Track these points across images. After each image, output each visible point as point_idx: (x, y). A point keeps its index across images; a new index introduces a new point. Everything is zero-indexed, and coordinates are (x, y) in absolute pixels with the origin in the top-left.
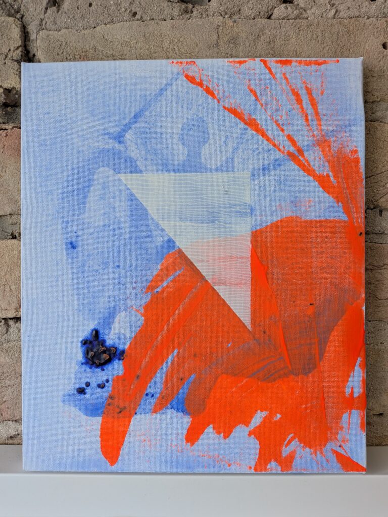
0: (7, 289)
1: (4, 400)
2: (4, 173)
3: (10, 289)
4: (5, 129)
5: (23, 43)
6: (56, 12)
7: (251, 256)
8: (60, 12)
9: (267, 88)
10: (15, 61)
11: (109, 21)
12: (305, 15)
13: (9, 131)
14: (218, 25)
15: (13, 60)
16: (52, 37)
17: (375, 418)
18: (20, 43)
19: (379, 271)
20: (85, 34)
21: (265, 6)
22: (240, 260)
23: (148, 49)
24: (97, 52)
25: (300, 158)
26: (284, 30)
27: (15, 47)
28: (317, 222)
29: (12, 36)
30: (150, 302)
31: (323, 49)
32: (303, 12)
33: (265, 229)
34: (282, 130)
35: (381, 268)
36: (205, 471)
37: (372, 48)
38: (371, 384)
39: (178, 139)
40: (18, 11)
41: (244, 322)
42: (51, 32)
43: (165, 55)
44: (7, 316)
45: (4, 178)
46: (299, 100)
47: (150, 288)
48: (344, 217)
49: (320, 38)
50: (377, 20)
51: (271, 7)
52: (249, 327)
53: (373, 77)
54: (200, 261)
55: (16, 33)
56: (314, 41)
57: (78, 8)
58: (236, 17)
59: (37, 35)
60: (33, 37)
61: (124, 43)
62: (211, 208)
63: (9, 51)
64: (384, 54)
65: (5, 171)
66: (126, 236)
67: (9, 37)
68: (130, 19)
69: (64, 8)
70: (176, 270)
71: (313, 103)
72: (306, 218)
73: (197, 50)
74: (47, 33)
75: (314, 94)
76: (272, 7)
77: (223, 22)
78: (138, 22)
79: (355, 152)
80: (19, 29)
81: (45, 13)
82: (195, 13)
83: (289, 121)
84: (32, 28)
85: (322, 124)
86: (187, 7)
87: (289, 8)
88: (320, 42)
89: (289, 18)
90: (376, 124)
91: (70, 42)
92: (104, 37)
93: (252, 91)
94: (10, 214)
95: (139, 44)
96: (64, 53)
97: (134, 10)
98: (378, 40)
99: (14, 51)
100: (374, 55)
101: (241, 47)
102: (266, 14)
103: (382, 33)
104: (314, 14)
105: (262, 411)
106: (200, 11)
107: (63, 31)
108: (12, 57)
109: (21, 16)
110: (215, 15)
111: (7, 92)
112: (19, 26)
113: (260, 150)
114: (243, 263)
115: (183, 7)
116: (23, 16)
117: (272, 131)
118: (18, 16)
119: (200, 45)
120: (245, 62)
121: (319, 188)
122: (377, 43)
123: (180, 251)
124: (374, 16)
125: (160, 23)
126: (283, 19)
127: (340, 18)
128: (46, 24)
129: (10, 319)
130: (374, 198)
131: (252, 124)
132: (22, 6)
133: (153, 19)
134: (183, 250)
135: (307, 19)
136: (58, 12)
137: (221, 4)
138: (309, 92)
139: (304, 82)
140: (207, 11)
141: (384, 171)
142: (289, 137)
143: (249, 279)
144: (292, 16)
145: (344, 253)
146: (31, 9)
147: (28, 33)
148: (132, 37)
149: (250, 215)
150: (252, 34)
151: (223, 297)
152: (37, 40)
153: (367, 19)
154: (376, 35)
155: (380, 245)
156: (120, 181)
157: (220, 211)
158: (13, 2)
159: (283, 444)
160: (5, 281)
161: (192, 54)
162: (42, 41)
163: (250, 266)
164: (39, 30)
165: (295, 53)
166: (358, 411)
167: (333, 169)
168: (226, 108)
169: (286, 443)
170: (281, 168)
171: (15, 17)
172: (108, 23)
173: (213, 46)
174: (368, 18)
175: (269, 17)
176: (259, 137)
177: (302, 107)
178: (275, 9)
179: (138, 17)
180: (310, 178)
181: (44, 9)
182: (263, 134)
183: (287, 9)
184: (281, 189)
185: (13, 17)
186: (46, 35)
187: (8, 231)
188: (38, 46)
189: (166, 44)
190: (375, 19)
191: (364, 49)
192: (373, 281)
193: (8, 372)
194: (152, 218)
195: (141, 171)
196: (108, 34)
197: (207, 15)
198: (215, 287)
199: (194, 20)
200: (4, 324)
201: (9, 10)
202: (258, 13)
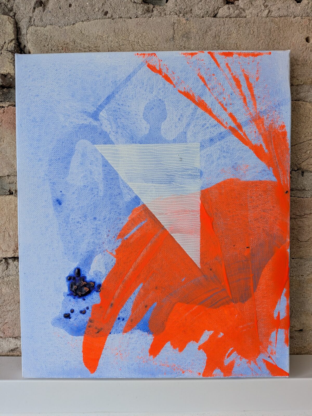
0: (7, 235)
1: (6, 321)
2: (2, 143)
3: (9, 235)
4: (3, 107)
5: (16, 37)
6: (42, 11)
7: (200, 210)
8: (46, 11)
9: (214, 75)
10: (10, 51)
11: (85, 19)
12: (244, 14)
13: (6, 108)
14: (174, 22)
15: (8, 50)
16: (39, 32)
17: (297, 334)
18: (13, 37)
19: (301, 219)
20: (66, 30)
21: (211, 7)
22: (192, 213)
23: (117, 42)
24: (76, 44)
25: (239, 131)
26: (227, 26)
27: (9, 40)
28: (253, 183)
29: (7, 31)
30: (121, 246)
31: (259, 42)
32: (243, 11)
33: (211, 188)
34: (225, 110)
35: (303, 217)
36: (164, 376)
37: (297, 42)
38: (294, 307)
39: (142, 116)
40: (11, 10)
41: (195, 261)
42: (38, 28)
43: (131, 47)
44: (7, 256)
45: (3, 146)
46: (239, 85)
47: (121, 236)
48: (274, 179)
49: (256, 33)
50: (302, 18)
51: (216, 8)
52: (199, 266)
53: (298, 65)
54: (160, 214)
55: (10, 28)
56: (251, 36)
57: (60, 8)
58: (188, 16)
59: (27, 30)
60: (24, 31)
61: (98, 37)
62: (169, 172)
63: (4, 43)
64: (307, 46)
65: (3, 141)
66: (101, 194)
67: (4, 32)
68: (103, 17)
69: (48, 8)
70: (141, 222)
71: (250, 87)
72: (243, 179)
73: (157, 43)
74: (36, 28)
75: (250, 80)
76: (218, 7)
77: (177, 20)
78: (110, 19)
79: (283, 127)
80: (12, 25)
81: (33, 12)
82: (155, 12)
83: (231, 102)
84: (23, 24)
85: (257, 104)
86: (149, 8)
87: (231, 9)
88: (256, 36)
89: (231, 16)
90: (300, 102)
91: (54, 36)
92: (81, 32)
93: (201, 78)
94: (8, 176)
95: (110, 38)
96: (49, 45)
97: (106, 10)
98: (302, 35)
99: (9, 43)
100: (299, 47)
101: (192, 40)
102: (213, 14)
103: (306, 29)
104: (251, 13)
105: (208, 331)
106: (159, 10)
107: (48, 27)
108: (7, 48)
109: (13, 14)
110: (172, 14)
111: (3, 76)
112: (12, 22)
113: (208, 125)
114: (194, 215)
115: (146, 7)
116: (15, 14)
117: (217, 109)
118: (11, 14)
119: (159, 39)
120: (196, 54)
121: (254, 156)
122: (301, 37)
123: (144, 206)
124: (299, 15)
125: (127, 20)
126: (226, 17)
127: (272, 17)
128: (34, 21)
129: (10, 258)
130: (298, 162)
131: (201, 104)
132: (14, 5)
133: (121, 17)
134: (147, 205)
135: (246, 17)
136: (44, 11)
137: (176, 5)
138: (247, 78)
139: (243, 71)
140: (165, 10)
141: (305, 140)
142: (231, 115)
143: (199, 228)
144: (234, 15)
145: (273, 207)
146: (22, 9)
147: (19, 28)
148: (104, 32)
149: (200, 177)
150: (201, 30)
151: (178, 242)
152: (27, 34)
153: (293, 18)
154: (301, 31)
155: (302, 199)
156: (96, 150)
157: (176, 174)
158: (7, 3)
159: (225, 355)
160: (4, 228)
161: (153, 46)
162: (31, 35)
163: (199, 217)
164: (29, 26)
165: (235, 45)
166: (283, 330)
167: (265, 141)
168: (180, 92)
169: (227, 355)
170: (224, 140)
171: (9, 15)
172: (85, 20)
173: (170, 40)
174: (295, 17)
175: (215, 16)
176: (207, 115)
177: (241, 91)
178: (220, 9)
179: (109, 15)
180: (247, 148)
181: (32, 8)
182: (210, 112)
183: (230, 9)
184: (224, 157)
185: (7, 15)
186: (35, 30)
187: (6, 188)
188: (28, 39)
189: (132, 38)
190: (299, 18)
191: (291, 42)
192: (296, 227)
193: (8, 300)
194: (122, 180)
195: (113, 142)
196: (85, 29)
197: (165, 14)
198: (172, 235)
199: (154, 18)
200: (4, 263)
201: (4, 10)
202: (206, 13)
